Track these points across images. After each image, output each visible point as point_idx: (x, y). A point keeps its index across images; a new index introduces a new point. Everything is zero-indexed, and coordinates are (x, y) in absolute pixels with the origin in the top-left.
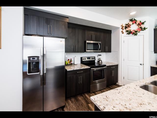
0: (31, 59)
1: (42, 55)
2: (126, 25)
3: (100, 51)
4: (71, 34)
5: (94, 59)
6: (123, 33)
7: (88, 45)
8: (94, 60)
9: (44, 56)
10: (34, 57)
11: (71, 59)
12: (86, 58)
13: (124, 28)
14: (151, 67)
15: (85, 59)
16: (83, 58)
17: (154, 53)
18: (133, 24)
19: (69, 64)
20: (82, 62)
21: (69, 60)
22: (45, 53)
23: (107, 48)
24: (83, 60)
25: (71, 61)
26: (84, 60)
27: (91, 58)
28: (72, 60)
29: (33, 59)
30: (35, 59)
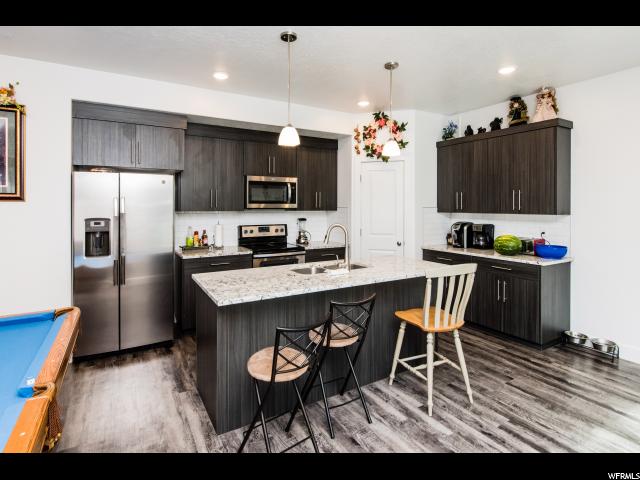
0: (92, 224)
1: (116, 215)
2: (366, 128)
3: (295, 206)
4: (201, 157)
5: (282, 230)
6: (358, 153)
7: (253, 189)
8: (283, 234)
9: (120, 217)
10: (97, 221)
11: (204, 232)
12: (256, 229)
13: (361, 137)
14: (424, 250)
15: (252, 232)
16: (244, 229)
17: (439, 211)
18: (380, 127)
19: (197, 245)
20: (244, 242)
21: (196, 233)
22: (122, 211)
23: (318, 195)
24: (244, 235)
25: (204, 237)
26: (249, 235)
27: (272, 229)
28: (207, 234)
29: (96, 224)
30: (99, 224)
